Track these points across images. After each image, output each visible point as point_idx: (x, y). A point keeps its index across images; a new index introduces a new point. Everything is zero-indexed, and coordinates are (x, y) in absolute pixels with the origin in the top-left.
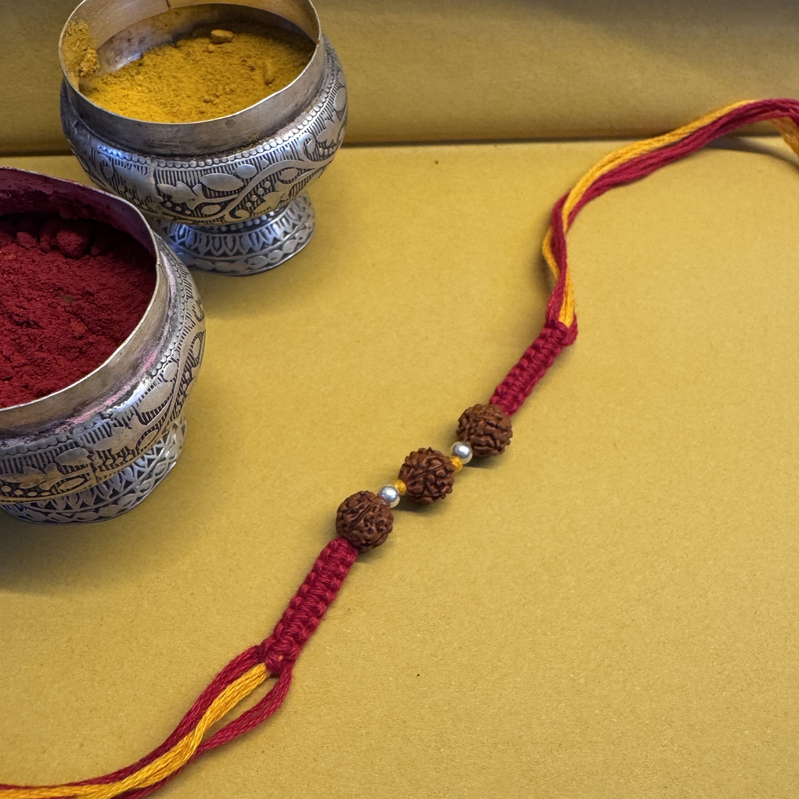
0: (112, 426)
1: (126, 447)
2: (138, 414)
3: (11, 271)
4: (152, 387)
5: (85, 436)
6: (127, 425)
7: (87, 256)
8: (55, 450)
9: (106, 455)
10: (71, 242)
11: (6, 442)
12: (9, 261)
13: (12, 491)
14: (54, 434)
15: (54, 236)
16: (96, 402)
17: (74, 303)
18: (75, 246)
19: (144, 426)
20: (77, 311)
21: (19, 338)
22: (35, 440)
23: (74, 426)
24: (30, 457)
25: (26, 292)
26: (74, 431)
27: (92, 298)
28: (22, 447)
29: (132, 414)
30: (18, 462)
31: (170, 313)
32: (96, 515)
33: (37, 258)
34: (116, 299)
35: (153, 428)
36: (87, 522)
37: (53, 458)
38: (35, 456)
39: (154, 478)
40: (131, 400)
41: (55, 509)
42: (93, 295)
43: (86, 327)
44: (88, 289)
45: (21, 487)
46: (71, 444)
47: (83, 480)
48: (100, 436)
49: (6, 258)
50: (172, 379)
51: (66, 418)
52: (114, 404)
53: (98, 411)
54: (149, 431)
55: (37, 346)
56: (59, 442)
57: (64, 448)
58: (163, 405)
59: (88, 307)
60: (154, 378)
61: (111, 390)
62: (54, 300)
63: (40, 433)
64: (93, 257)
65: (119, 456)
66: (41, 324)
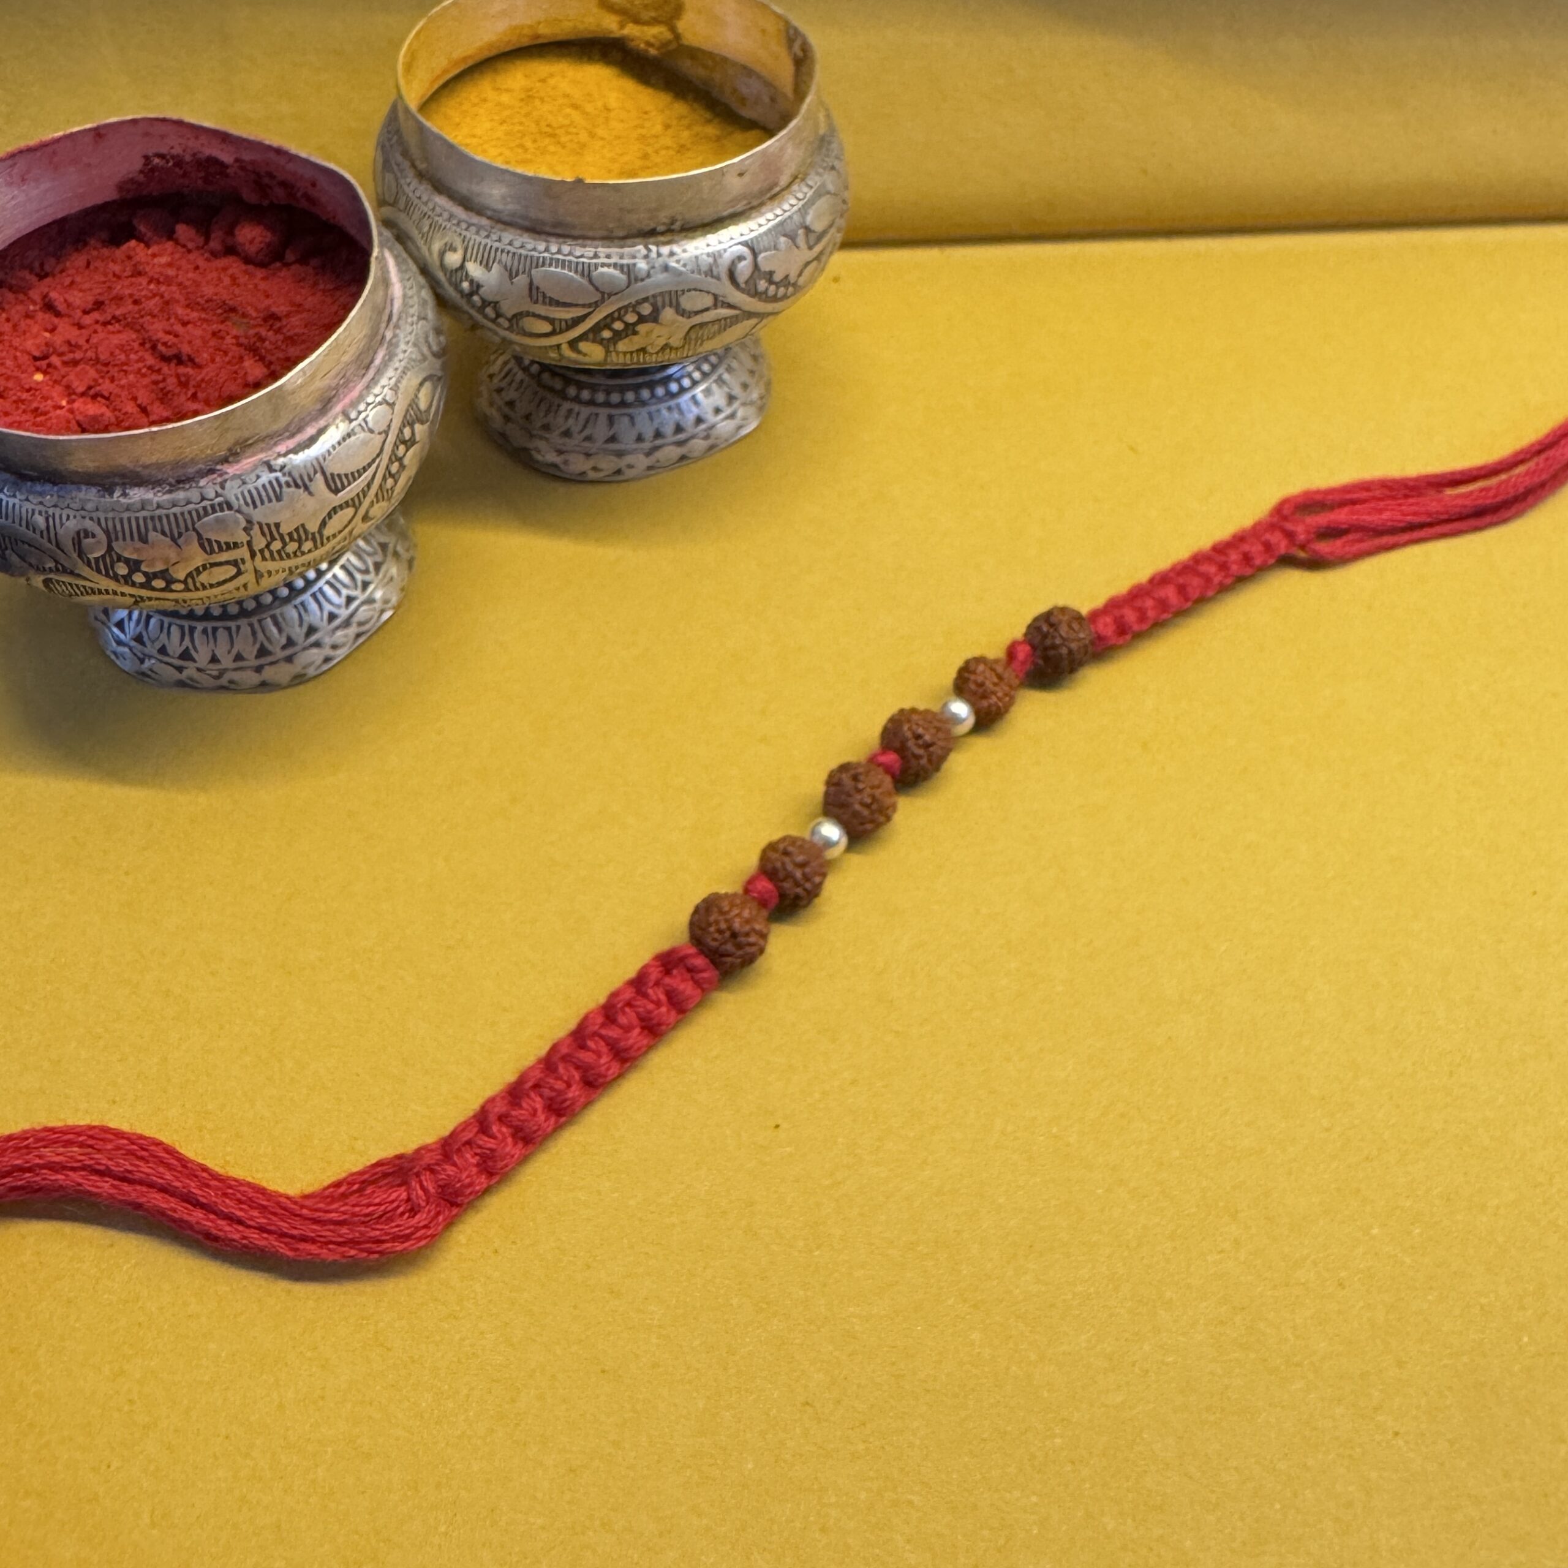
0: (284, 485)
2: (324, 473)
3: (162, 280)
4: (349, 435)
5: (242, 493)
6: (306, 488)
7: (278, 263)
8: (197, 511)
9: (271, 531)
10: (255, 239)
11: (127, 491)
12: (160, 265)
13: (130, 575)
14: (197, 486)
15: (230, 232)
16: (262, 445)
18: (261, 246)
19: (332, 495)
20: (254, 344)
21: (164, 380)
22: (170, 492)
23: (225, 476)
24: (160, 518)
25: (180, 311)
26: (228, 485)
27: (278, 324)
28: (150, 501)
29: (315, 472)
30: (142, 524)
31: (389, 335)
32: (257, 678)
33: (203, 265)
35: (347, 504)
37: (193, 524)
38: (167, 517)
39: (355, 628)
40: (316, 450)
41: (193, 659)
42: (280, 320)
44: (274, 309)
45: (143, 568)
46: (220, 504)
47: (233, 571)
48: (265, 499)
49: (156, 260)
50: (381, 430)
51: (217, 463)
52: (290, 451)
53: (265, 459)
54: (341, 507)
56: (203, 499)
57: (209, 508)
58: (365, 469)
59: (273, 339)
60: (354, 423)
61: (286, 429)
62: (222, 327)
63: (179, 482)
64: (287, 265)
65: (292, 539)
66: (197, 360)
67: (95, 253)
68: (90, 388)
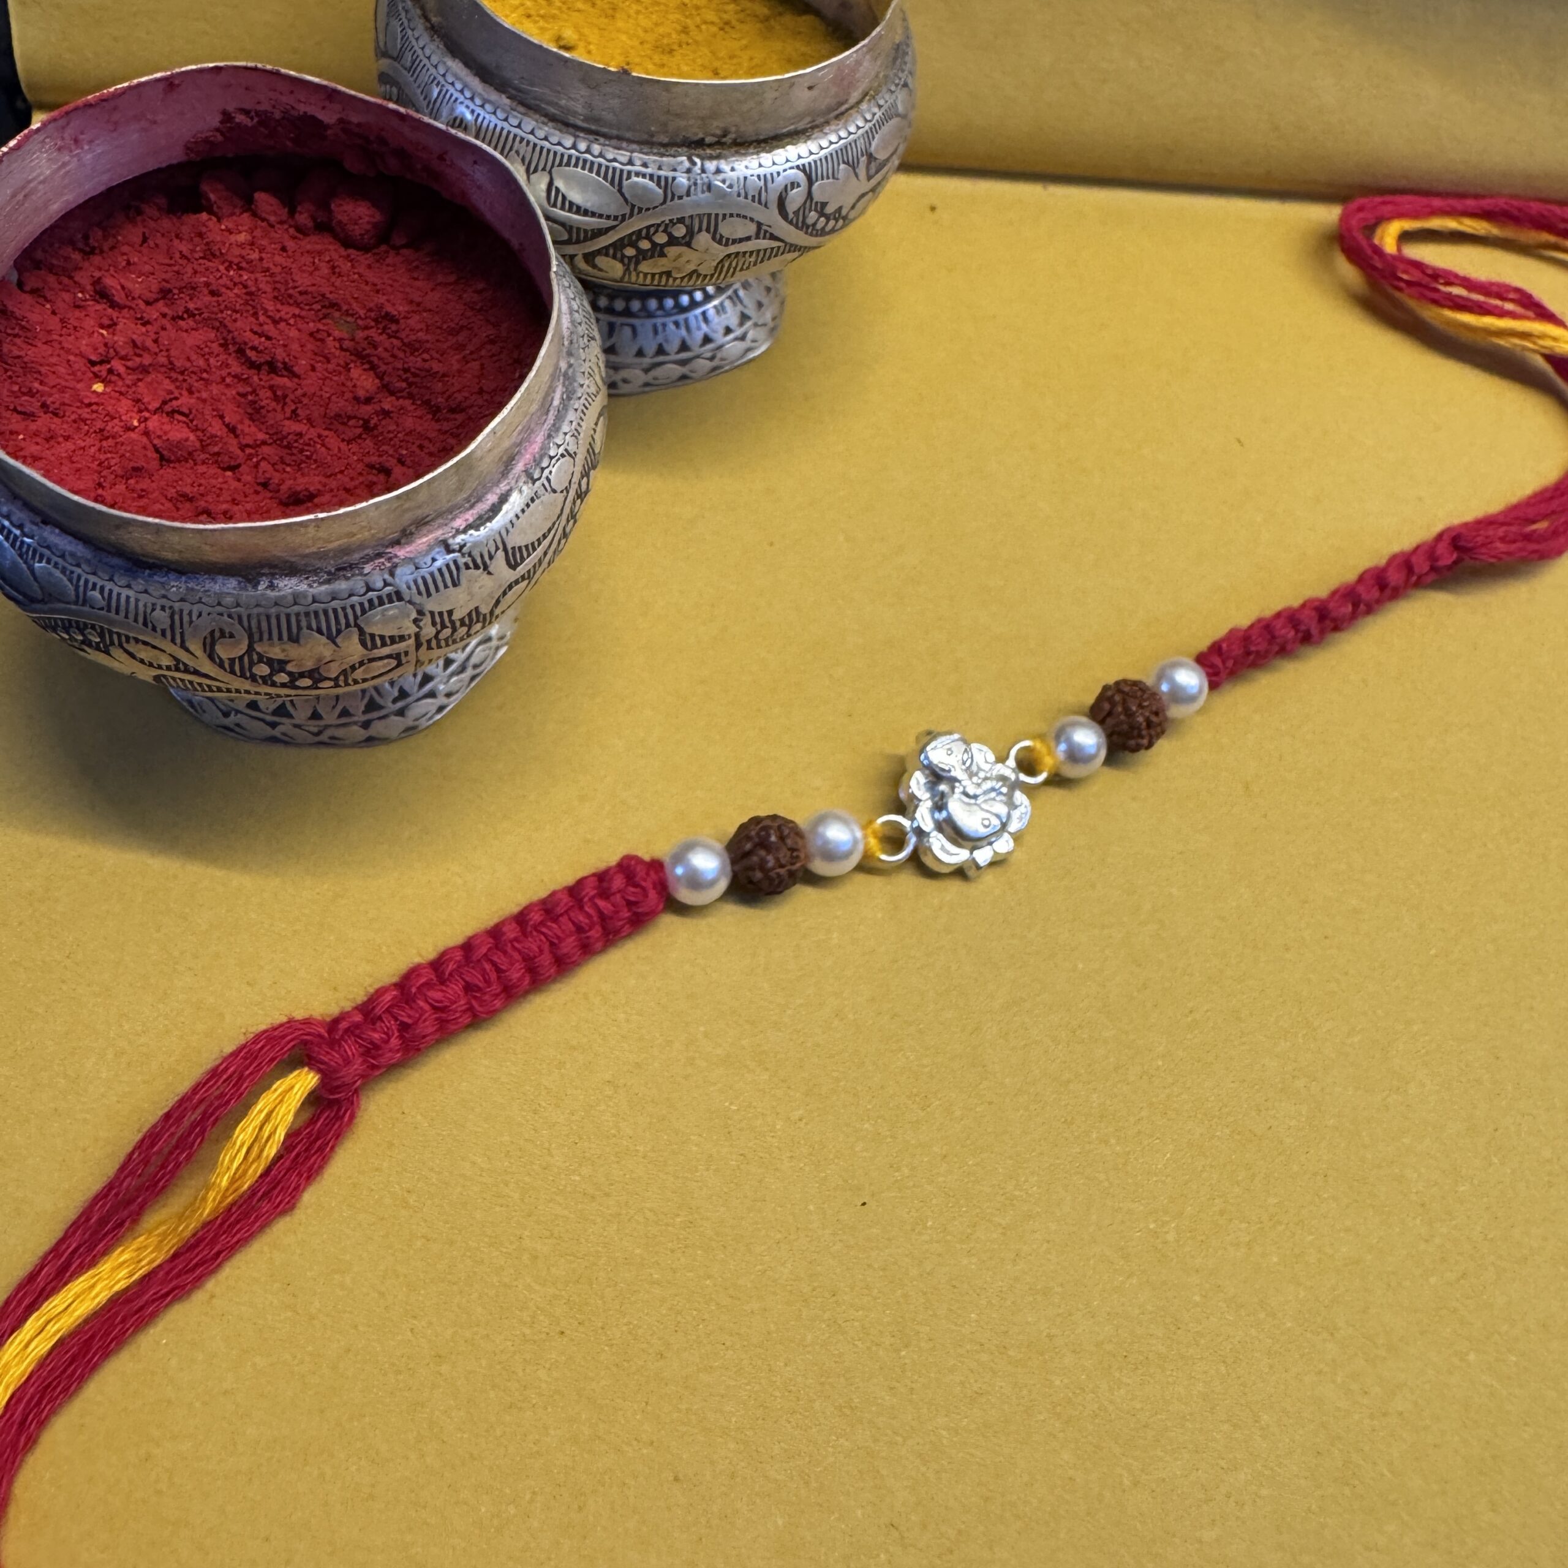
0: (462, 567)
1: (477, 609)
3: (244, 265)
4: (532, 500)
5: (415, 582)
6: (486, 567)
7: (383, 248)
8: (361, 604)
9: (444, 620)
10: (360, 218)
11: (275, 582)
12: (241, 246)
13: (271, 675)
14: (361, 574)
15: (325, 204)
16: (440, 521)
17: (360, 335)
18: (368, 227)
19: (511, 571)
20: (364, 349)
21: (254, 392)
22: (328, 582)
23: (395, 560)
24: (316, 613)
25: (270, 306)
26: (398, 571)
27: (394, 327)
28: (304, 595)
29: (497, 549)
30: (293, 620)
32: (362, 734)
33: (291, 245)
34: (439, 331)
35: (523, 578)
36: (344, 746)
37: (356, 617)
38: (326, 612)
39: (470, 672)
40: (498, 522)
41: (290, 716)
42: (397, 322)
43: (377, 381)
44: (389, 308)
45: (290, 668)
46: (389, 595)
47: (394, 663)
48: (441, 585)
49: (233, 238)
50: (563, 488)
51: (387, 547)
52: (469, 527)
53: (442, 538)
54: (517, 582)
55: (288, 411)
56: (369, 589)
57: (376, 601)
58: (545, 536)
59: (387, 345)
60: (538, 483)
61: (467, 500)
62: (321, 326)
63: (339, 569)
64: (397, 249)
65: (463, 624)
66: (295, 369)
67: (152, 224)
68: (165, 403)
